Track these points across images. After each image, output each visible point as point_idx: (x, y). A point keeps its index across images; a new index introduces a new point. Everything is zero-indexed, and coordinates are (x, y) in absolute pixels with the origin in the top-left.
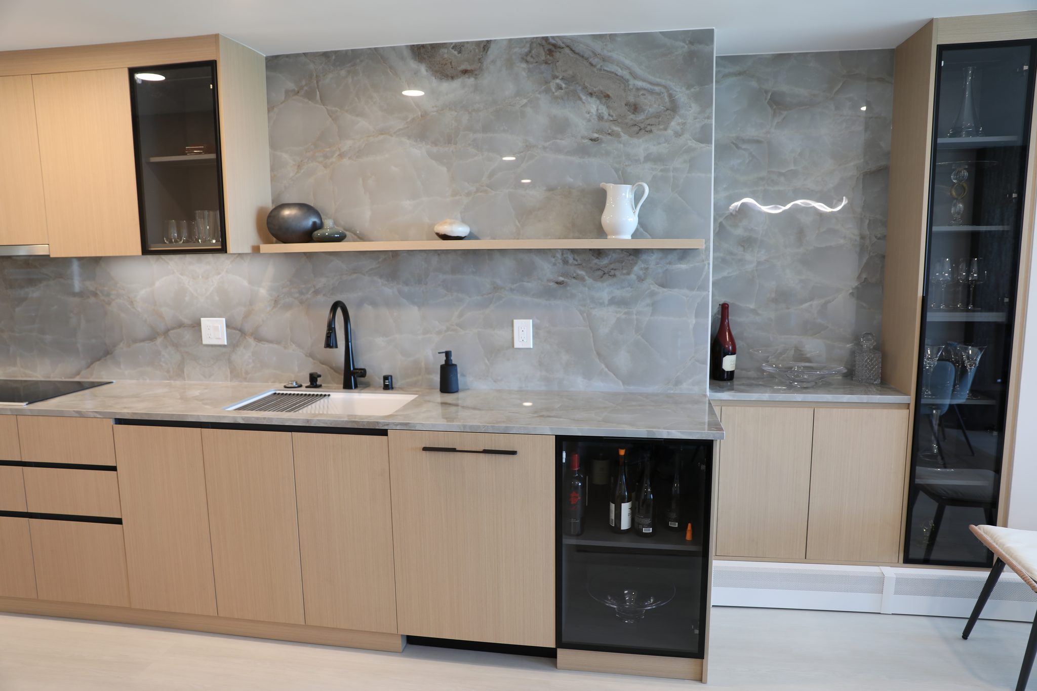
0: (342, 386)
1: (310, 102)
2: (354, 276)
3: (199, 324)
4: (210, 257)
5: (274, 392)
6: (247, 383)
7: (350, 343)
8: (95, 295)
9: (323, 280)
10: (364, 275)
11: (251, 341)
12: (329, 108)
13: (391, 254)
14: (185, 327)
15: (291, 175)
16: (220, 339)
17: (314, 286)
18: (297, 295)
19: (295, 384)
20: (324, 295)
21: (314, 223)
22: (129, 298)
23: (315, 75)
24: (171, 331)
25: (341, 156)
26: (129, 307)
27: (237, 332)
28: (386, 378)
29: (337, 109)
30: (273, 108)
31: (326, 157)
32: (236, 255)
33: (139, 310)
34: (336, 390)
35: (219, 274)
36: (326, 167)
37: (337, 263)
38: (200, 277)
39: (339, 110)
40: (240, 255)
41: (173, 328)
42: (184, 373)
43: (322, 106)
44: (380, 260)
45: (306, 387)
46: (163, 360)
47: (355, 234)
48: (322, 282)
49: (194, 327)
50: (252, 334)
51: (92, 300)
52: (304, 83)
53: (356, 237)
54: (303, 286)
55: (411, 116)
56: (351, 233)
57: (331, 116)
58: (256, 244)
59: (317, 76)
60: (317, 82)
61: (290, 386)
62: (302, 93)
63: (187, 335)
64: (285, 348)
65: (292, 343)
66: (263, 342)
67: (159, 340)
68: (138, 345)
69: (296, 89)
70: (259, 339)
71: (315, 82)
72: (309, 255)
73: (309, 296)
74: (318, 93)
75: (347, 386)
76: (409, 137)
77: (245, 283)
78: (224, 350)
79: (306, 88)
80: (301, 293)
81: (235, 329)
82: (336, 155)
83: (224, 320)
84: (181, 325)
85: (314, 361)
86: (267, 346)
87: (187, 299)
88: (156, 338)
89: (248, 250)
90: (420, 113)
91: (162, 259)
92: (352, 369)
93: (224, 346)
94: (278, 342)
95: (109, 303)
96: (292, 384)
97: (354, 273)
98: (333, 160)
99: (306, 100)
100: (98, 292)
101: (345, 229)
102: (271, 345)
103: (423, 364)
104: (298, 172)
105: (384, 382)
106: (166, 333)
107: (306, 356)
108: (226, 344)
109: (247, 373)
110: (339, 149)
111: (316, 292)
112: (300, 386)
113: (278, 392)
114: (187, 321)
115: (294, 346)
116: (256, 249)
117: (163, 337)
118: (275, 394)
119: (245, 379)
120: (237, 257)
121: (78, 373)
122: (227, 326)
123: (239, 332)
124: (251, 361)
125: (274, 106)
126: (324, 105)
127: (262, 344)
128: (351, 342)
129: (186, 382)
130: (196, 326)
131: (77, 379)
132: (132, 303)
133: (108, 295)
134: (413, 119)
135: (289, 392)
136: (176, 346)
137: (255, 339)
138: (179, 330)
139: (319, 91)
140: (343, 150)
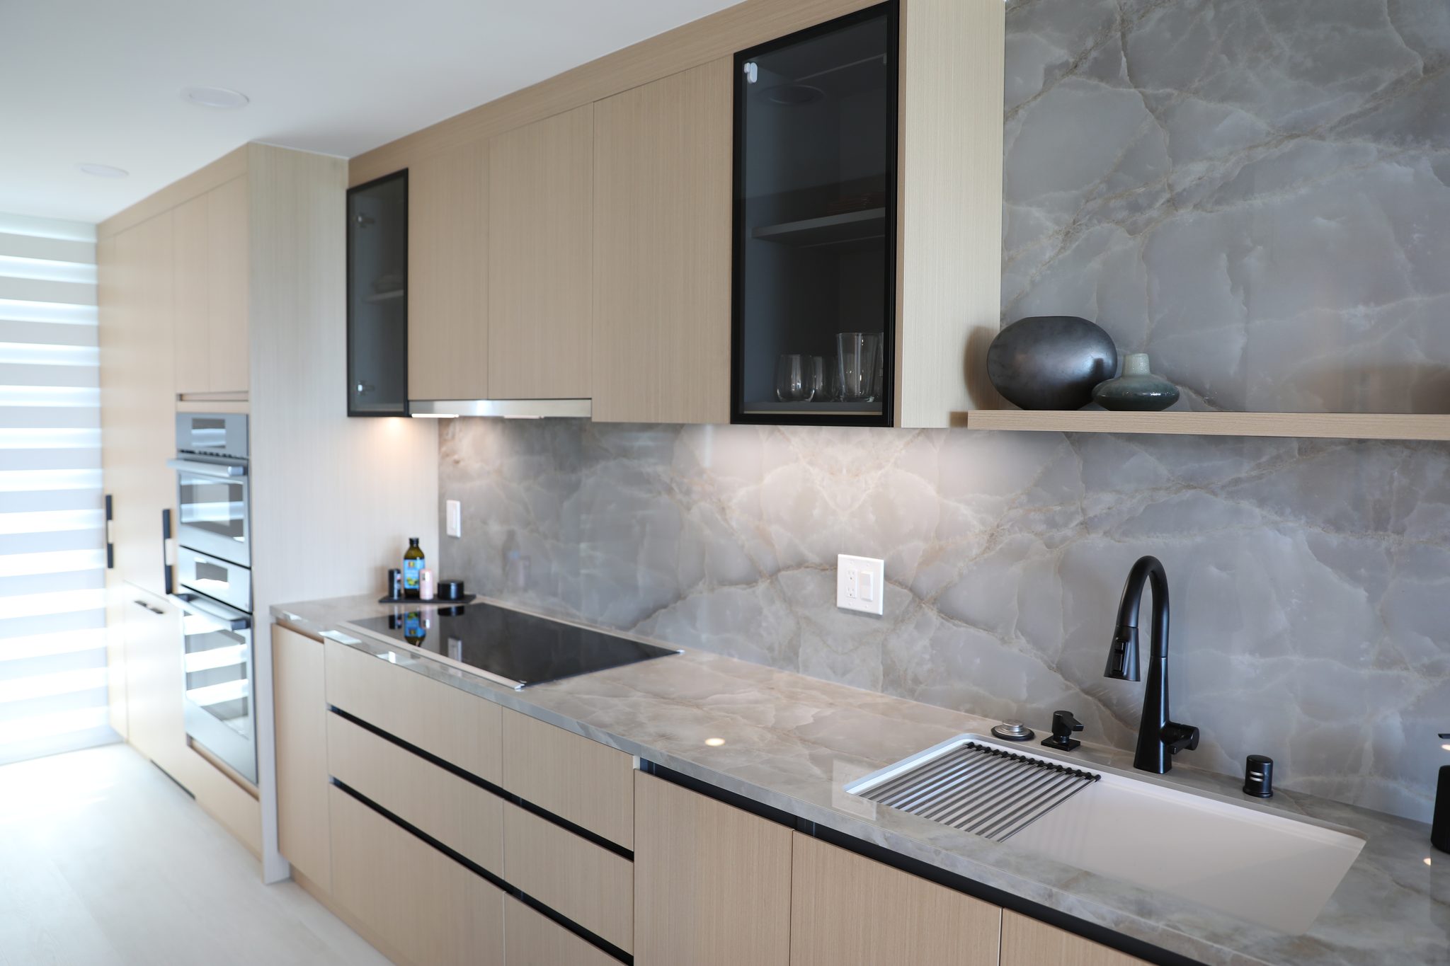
0: (1132, 756)
1: (1103, 84)
2: (1188, 494)
3: (833, 566)
4: (865, 433)
5: (969, 741)
6: (915, 702)
7: (1163, 659)
8: (670, 490)
9: (1108, 498)
10: (1214, 493)
11: (932, 614)
12: (1149, 91)
13: (1295, 445)
14: (807, 567)
15: (1049, 254)
16: (869, 601)
17: (1083, 510)
18: (1041, 528)
19: (1017, 730)
20: (1106, 533)
21: (1098, 364)
22: (719, 500)
23: (1118, 18)
24: (783, 573)
25: (1175, 203)
26: (719, 517)
27: (906, 591)
28: (1255, 763)
29: (1169, 90)
30: (1017, 111)
31: (1135, 208)
32: (917, 431)
33: (734, 524)
34: (1116, 765)
35: (880, 467)
36: (1133, 231)
37: (1145, 460)
38: (844, 471)
39: (1176, 93)
40: (925, 432)
41: (788, 568)
42: (798, 657)
43: (1133, 90)
44: (1264, 459)
45: (1044, 743)
46: (764, 624)
47: (1199, 392)
48: (1101, 502)
49: (824, 570)
50: (935, 601)
51: (664, 498)
52: (1090, 43)
53: (1199, 399)
54: (1058, 508)
55: (1389, 76)
56: (1187, 390)
57: (1152, 111)
58: (959, 408)
59: (1123, 21)
60: (1123, 36)
61: (1005, 732)
62: (1085, 66)
63: (811, 584)
64: (1003, 641)
65: (1020, 634)
66: (956, 622)
67: (762, 586)
68: (726, 589)
69: (1071, 60)
70: (949, 614)
71: (1119, 34)
72: (1076, 439)
73: (1068, 532)
74: (1124, 59)
75: (1145, 762)
76: (1378, 135)
77: (931, 491)
78: (876, 624)
79: (1094, 54)
80: (1052, 524)
81: (902, 584)
82: (1162, 201)
83: (881, 563)
84: (801, 564)
85: (1068, 683)
86: (963, 631)
87: (816, 512)
88: (756, 581)
89: (942, 421)
90: (1420, 64)
91: (779, 431)
92: (1163, 725)
93: (877, 617)
94: (990, 628)
95: (689, 509)
96: (1009, 728)
97: (1189, 487)
98: (1153, 213)
99: (1094, 82)
100: (674, 485)
101: (1170, 379)
102: (972, 630)
103: (1368, 746)
104: (1063, 248)
105: (1248, 775)
106: (774, 574)
107: (1050, 668)
108: (881, 613)
109: (916, 681)
110: (1171, 187)
111: (1088, 526)
112: (1030, 737)
113: (977, 742)
114: (813, 558)
115: (1023, 640)
116: (959, 420)
117: (769, 581)
118: (971, 745)
119: (912, 693)
120: (919, 434)
121: (633, 624)
122: (887, 577)
123: (911, 595)
124: (927, 657)
125: (1017, 107)
126: (1135, 87)
127: (954, 625)
128: (1166, 657)
129: (800, 675)
130: (829, 568)
131: (630, 636)
132: (723, 510)
133: (688, 492)
134: (1399, 83)
135: (1002, 749)
136: (789, 601)
137: (940, 611)
138: (797, 573)
139: (1126, 56)
140: (1179, 189)
